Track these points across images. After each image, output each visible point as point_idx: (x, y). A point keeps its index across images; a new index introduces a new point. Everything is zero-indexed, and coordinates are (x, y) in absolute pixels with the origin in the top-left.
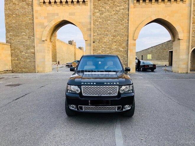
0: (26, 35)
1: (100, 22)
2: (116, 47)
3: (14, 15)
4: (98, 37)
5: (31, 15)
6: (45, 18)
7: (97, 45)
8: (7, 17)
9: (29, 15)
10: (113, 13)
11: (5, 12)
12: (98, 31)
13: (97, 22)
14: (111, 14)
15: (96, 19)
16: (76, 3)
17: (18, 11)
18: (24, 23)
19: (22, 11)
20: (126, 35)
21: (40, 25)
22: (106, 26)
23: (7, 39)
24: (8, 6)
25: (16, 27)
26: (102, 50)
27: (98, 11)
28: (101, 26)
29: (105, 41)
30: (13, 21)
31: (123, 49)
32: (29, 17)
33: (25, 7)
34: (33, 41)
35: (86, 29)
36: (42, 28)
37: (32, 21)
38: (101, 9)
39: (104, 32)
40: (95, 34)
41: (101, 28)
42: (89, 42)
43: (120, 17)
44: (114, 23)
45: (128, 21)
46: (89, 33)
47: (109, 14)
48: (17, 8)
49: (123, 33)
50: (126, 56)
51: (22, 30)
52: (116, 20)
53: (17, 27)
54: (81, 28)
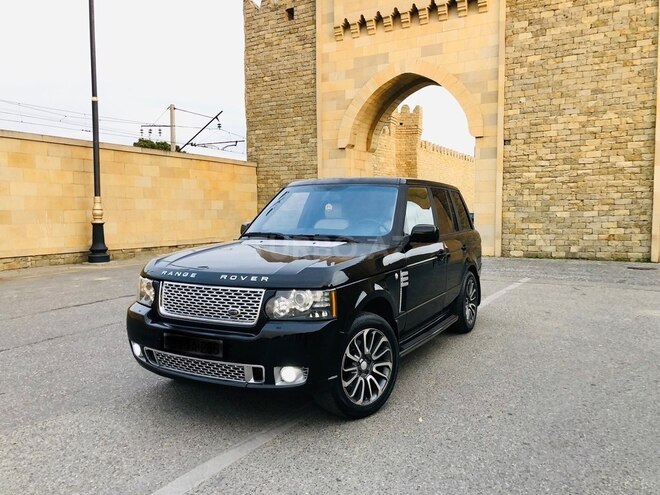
0: (295, 133)
1: (531, 65)
2: (598, 154)
3: (266, 79)
4: (526, 123)
5: (309, 72)
6: (348, 74)
7: (521, 153)
8: (250, 86)
9: (305, 73)
10: (588, 21)
11: (246, 70)
12: (523, 100)
13: (522, 66)
14: (580, 27)
15: (518, 54)
16: (446, 8)
17: (277, 64)
18: (290, 97)
19: (286, 63)
20: (643, 103)
21: (333, 99)
22: (556, 78)
23: (250, 150)
24: (254, 52)
25: (271, 112)
26: (540, 169)
27: (525, 24)
28: (536, 80)
29: (553, 133)
30: (264, 97)
31: (630, 164)
32: (304, 78)
33: (296, 48)
34: (314, 152)
35: (478, 96)
36: (338, 108)
37: (312, 90)
38: (537, 16)
39: (547, 102)
40: (510, 113)
41: (537, 87)
42: (487, 143)
43: (617, 33)
44: (591, 60)
45: (653, 48)
46: (489, 108)
47: (570, 28)
48: (275, 57)
49: (632, 99)
50: (642, 189)
51: (285, 120)
52: (600, 49)
53: (274, 112)
54: (459, 97)
